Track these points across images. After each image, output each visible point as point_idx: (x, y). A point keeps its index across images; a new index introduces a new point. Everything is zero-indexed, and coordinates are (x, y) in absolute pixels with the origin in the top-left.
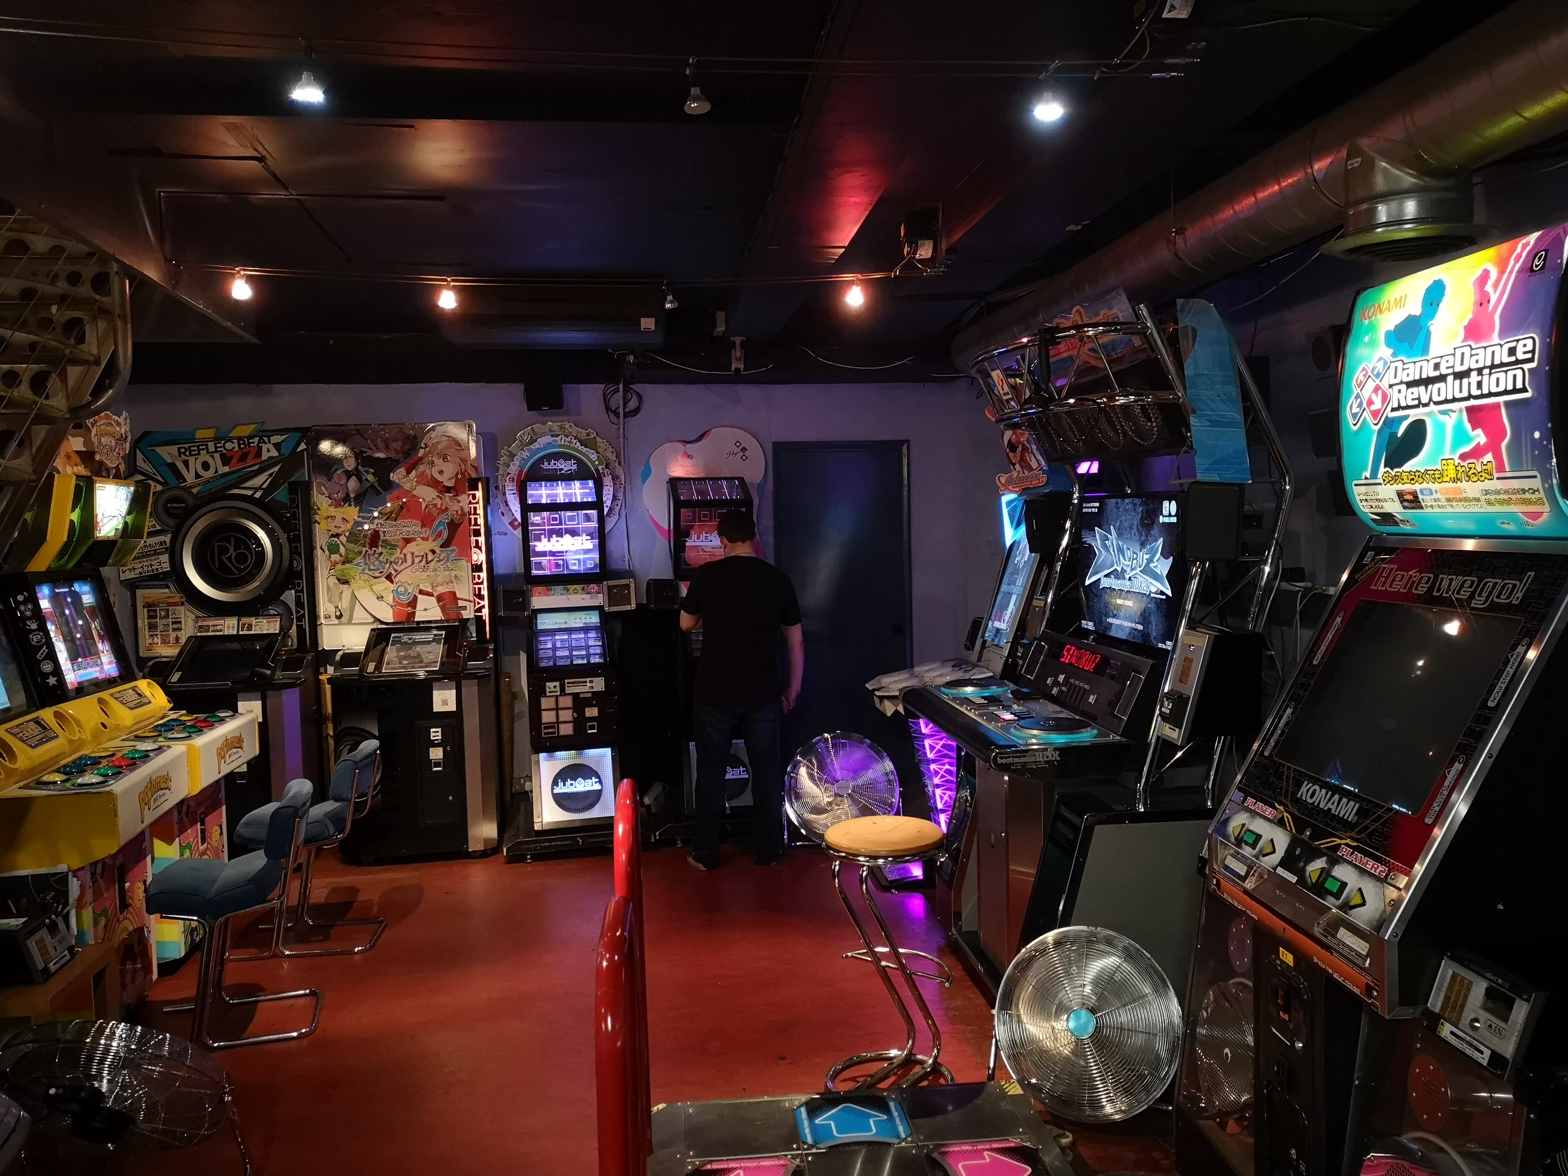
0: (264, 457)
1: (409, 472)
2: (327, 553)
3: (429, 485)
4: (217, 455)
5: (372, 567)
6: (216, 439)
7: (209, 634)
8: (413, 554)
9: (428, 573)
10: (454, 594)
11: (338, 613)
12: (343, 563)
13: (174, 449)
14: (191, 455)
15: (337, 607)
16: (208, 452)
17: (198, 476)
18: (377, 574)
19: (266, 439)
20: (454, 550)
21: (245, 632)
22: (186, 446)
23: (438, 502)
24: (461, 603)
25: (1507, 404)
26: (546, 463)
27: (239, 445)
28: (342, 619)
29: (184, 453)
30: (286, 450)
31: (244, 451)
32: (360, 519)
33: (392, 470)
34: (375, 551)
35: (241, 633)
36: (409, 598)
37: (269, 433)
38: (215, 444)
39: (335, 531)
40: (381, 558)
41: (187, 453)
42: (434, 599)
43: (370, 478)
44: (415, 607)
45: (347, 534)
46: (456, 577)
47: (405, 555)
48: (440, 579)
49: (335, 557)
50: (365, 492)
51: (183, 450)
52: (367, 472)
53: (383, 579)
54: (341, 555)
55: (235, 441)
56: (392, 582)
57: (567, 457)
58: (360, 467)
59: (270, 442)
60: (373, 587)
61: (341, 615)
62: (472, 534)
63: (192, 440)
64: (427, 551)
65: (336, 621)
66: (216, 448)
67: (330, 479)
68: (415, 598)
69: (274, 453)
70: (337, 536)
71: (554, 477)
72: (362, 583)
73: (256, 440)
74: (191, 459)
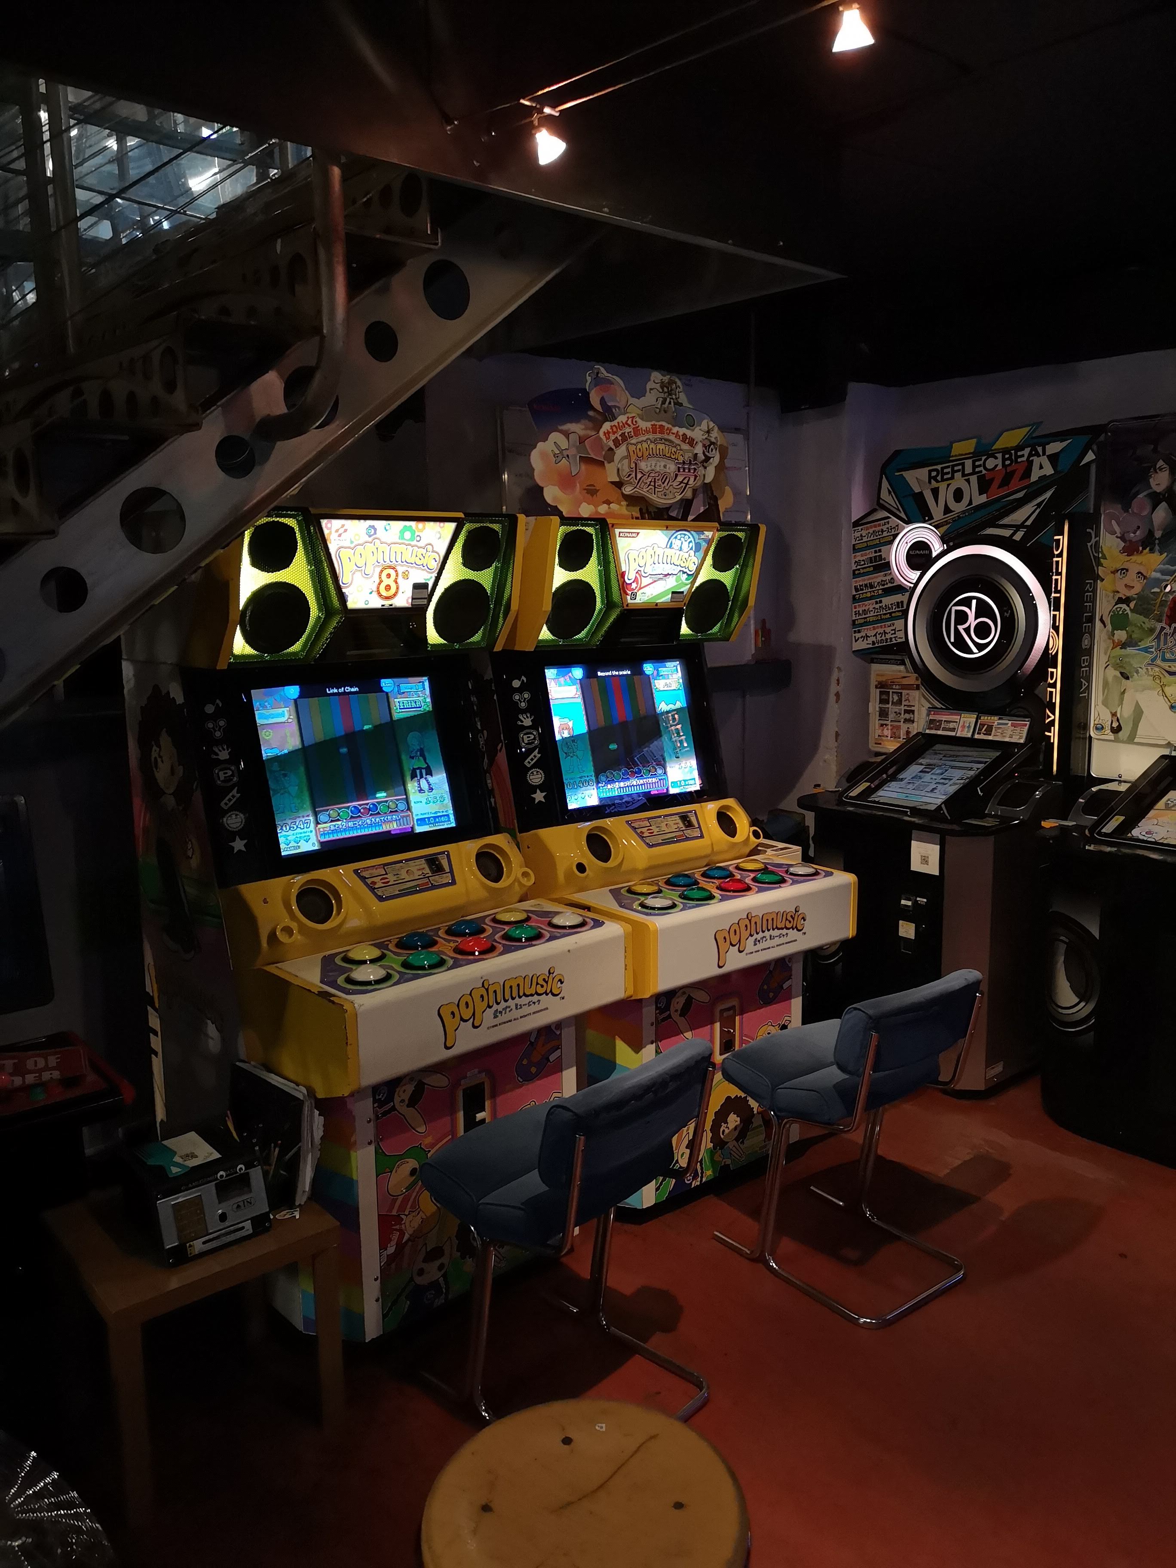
0: (1034, 477)
4: (974, 479)
6: (976, 455)
7: (940, 732)
11: (1115, 725)
13: (923, 473)
14: (943, 480)
16: (964, 475)
17: (947, 510)
19: (1040, 449)
21: (982, 737)
22: (939, 467)
27: (1004, 460)
28: (1120, 733)
29: (935, 478)
30: (1065, 464)
31: (1009, 469)
35: (976, 736)
37: (1043, 440)
38: (974, 462)
41: (939, 478)
51: (934, 474)
55: (999, 456)
59: (1044, 454)
60: (1166, 689)
61: (1119, 728)
63: (946, 458)
65: (1111, 737)
66: (974, 467)
69: (1048, 470)
72: (1148, 681)
73: (1027, 451)
74: (942, 486)
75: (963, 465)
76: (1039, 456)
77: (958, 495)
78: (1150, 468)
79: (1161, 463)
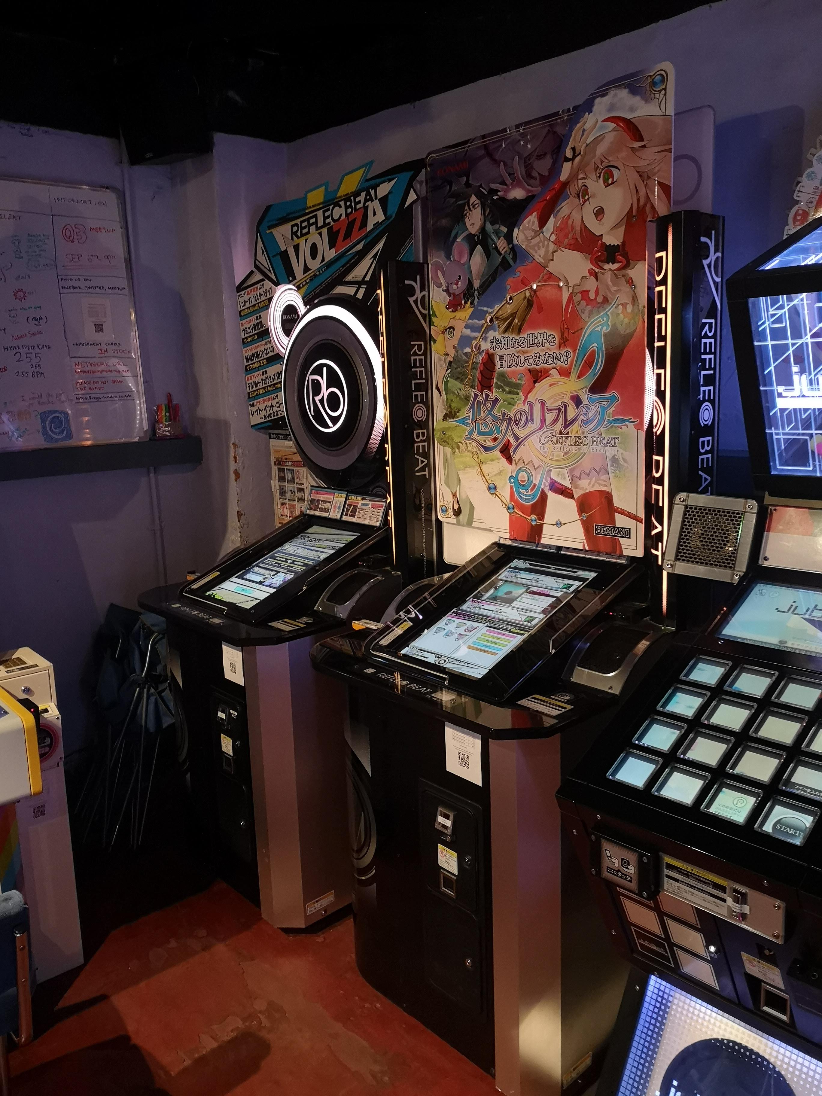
0: (370, 224)
1: (543, 222)
4: (324, 231)
5: (482, 428)
6: (325, 205)
8: (543, 403)
9: (566, 448)
10: (608, 497)
13: (287, 229)
14: (303, 235)
16: (317, 228)
18: (489, 443)
19: (372, 192)
20: (613, 398)
21: (347, 518)
23: (591, 284)
24: (621, 521)
27: (346, 208)
29: (296, 234)
30: (394, 207)
31: (351, 218)
34: (487, 396)
35: (344, 518)
36: (534, 496)
37: (375, 182)
38: (324, 213)
40: (495, 412)
41: (299, 234)
42: (571, 505)
44: (541, 515)
46: (615, 460)
47: (531, 406)
48: (586, 464)
51: (295, 229)
53: (497, 453)
55: (342, 203)
56: (509, 459)
59: (376, 198)
60: (484, 467)
64: (567, 400)
66: (325, 218)
68: (543, 498)
69: (380, 216)
72: (467, 458)
73: (363, 196)
74: (302, 241)
75: (316, 216)
76: (372, 201)
77: (314, 251)
78: (463, 205)
79: (473, 199)
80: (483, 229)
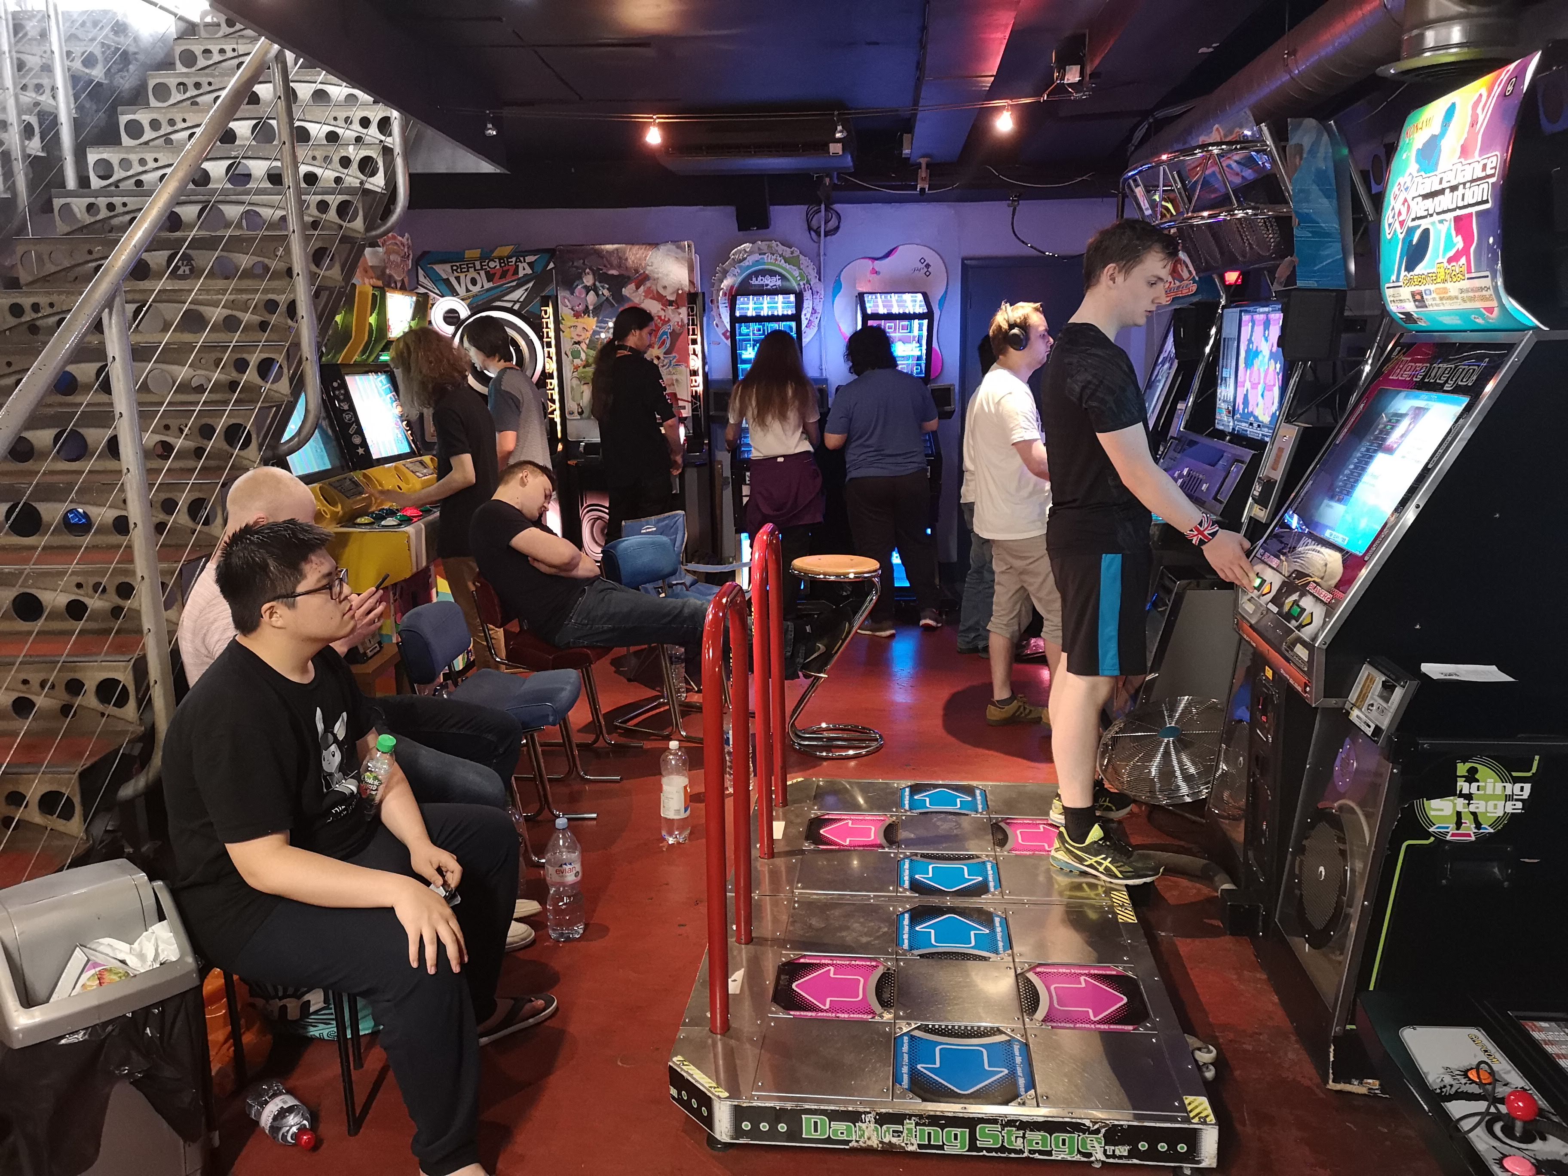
0: (521, 274)
1: (638, 288)
2: (571, 357)
3: (653, 298)
4: (482, 273)
6: (482, 259)
10: (675, 395)
11: (580, 411)
12: (584, 367)
13: (448, 267)
14: (462, 272)
15: (579, 405)
16: (475, 270)
17: (468, 290)
19: (522, 259)
20: (675, 356)
22: (458, 264)
23: (662, 314)
24: (681, 403)
25: (1479, 214)
26: (754, 279)
27: (500, 263)
29: (456, 270)
30: (538, 268)
31: (505, 268)
32: (598, 329)
33: (624, 285)
38: (481, 263)
39: (577, 339)
43: (606, 292)
45: (587, 342)
46: (677, 380)
49: (577, 362)
50: (601, 305)
51: (455, 268)
52: (603, 287)
54: (582, 360)
55: (497, 260)
57: (773, 273)
58: (597, 283)
59: (525, 261)
61: (582, 412)
62: (690, 342)
63: (461, 259)
64: (653, 357)
65: (579, 417)
66: (482, 266)
67: (572, 293)
69: (529, 271)
70: (578, 343)
71: (761, 292)
73: (514, 259)
74: (462, 276)
75: (474, 264)
76: (521, 263)
77: (474, 282)
78: (581, 273)
79: (588, 270)
80: (594, 284)
